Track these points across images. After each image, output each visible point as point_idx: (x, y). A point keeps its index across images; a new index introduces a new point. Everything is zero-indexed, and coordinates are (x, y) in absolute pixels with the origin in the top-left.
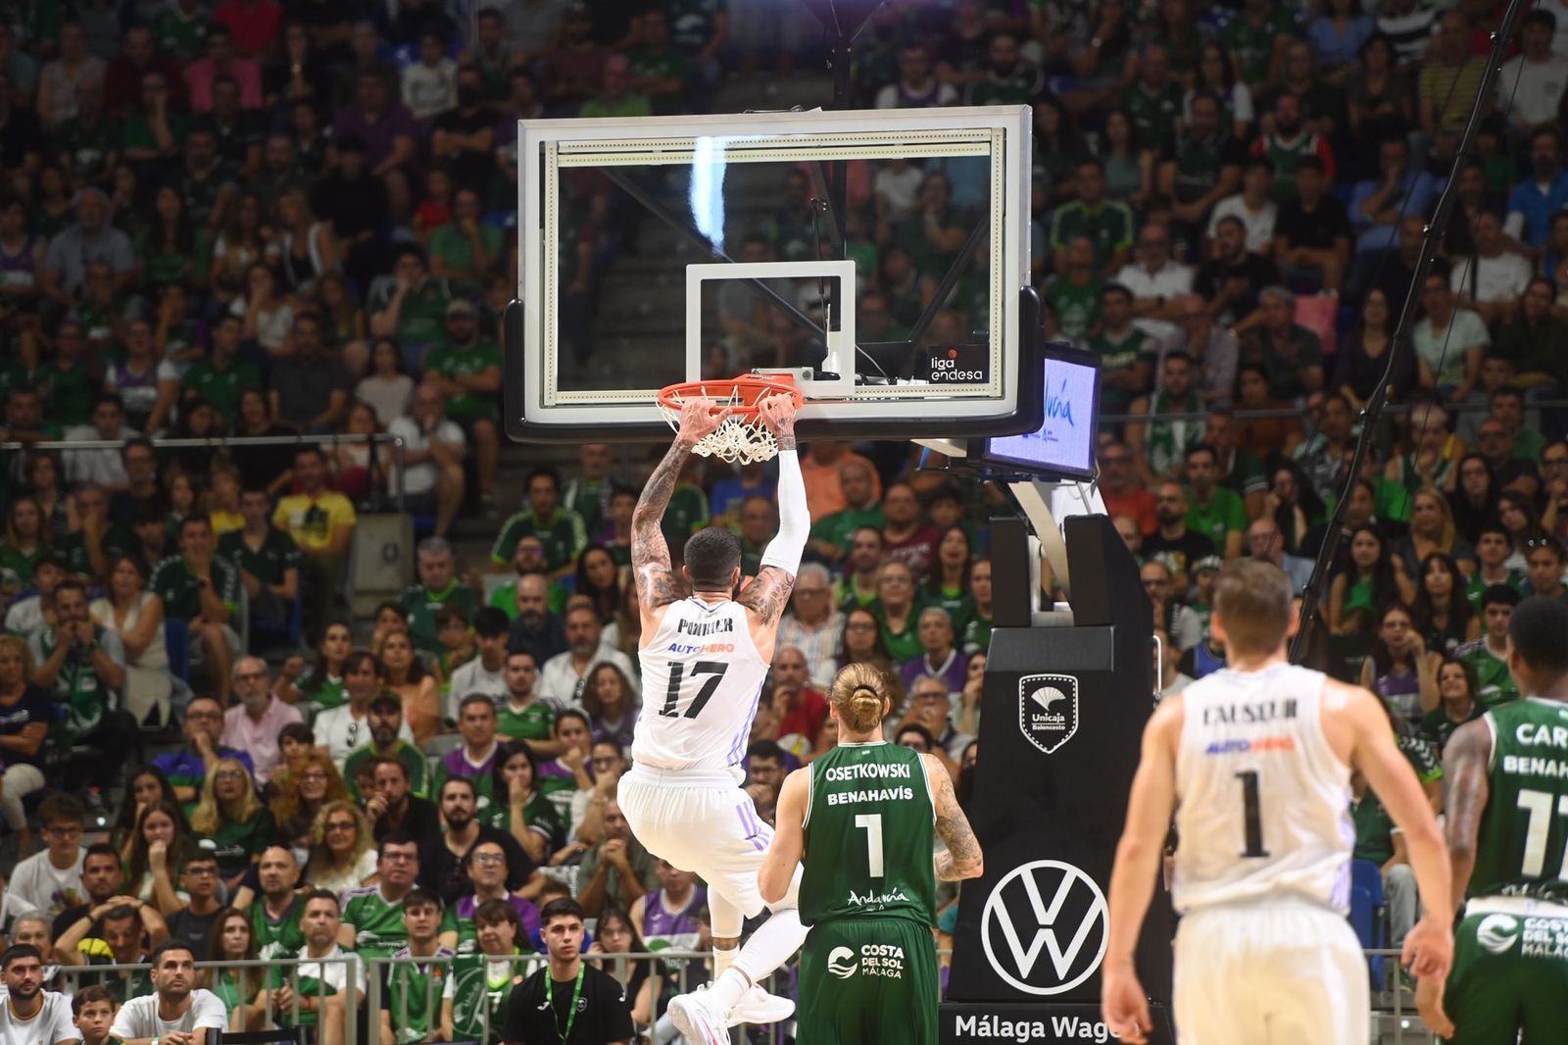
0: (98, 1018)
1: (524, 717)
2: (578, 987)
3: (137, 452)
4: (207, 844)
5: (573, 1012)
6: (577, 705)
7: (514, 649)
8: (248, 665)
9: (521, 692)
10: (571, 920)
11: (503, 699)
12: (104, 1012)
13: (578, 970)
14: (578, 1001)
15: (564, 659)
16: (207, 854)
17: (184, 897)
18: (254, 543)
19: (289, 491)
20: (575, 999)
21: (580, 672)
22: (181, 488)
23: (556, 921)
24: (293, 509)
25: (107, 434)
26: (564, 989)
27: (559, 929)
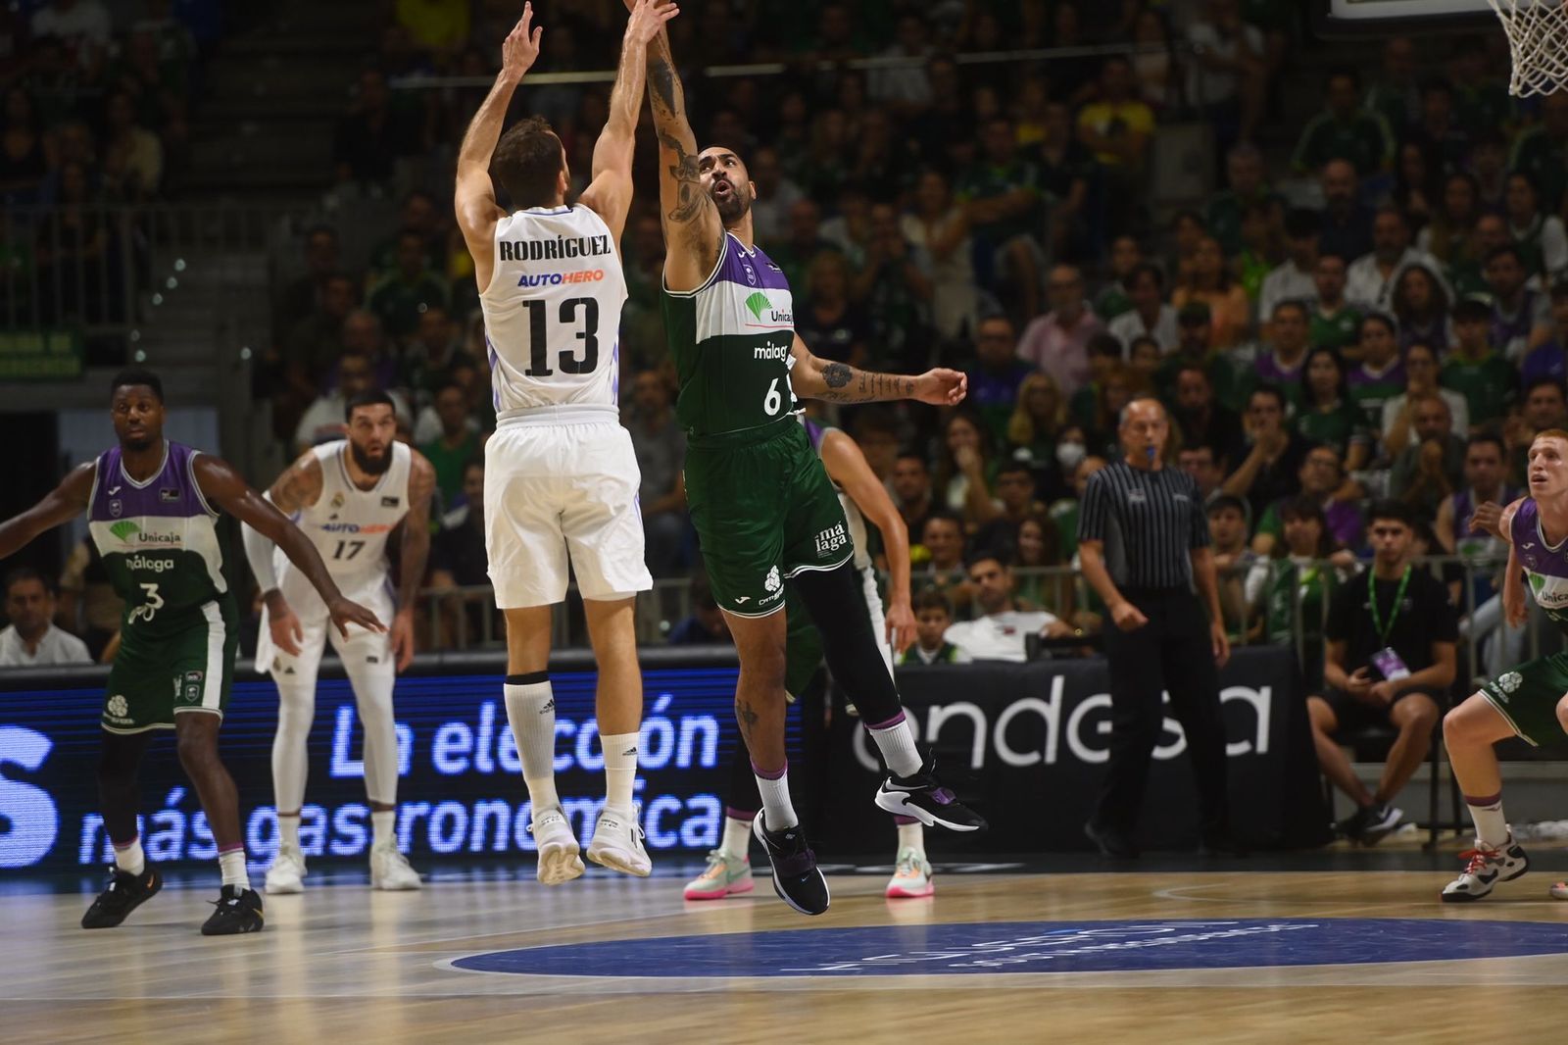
0: (933, 624)
1: (1333, 324)
2: (1402, 590)
3: (941, 67)
4: (1023, 454)
5: (1394, 613)
6: (1386, 308)
7: (1324, 251)
8: (1062, 274)
9: (1331, 294)
10: (1394, 524)
11: (1314, 302)
12: (938, 619)
13: (1404, 572)
14: (1402, 601)
15: (1370, 261)
16: (1023, 465)
17: (998, 505)
18: (1053, 156)
19: (1094, 100)
20: (1398, 601)
21: (1386, 276)
22: (986, 101)
23: (1380, 524)
24: (1097, 118)
25: (911, 51)
26: (1387, 589)
27: (1382, 532)
